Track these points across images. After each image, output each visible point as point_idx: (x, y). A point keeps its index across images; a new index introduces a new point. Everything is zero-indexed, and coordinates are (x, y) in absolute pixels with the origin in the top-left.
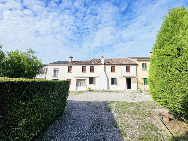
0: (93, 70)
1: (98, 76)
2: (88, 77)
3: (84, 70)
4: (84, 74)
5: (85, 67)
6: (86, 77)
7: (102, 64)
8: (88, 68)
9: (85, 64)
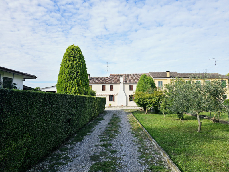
0: (113, 89)
1: (117, 94)
2: (108, 95)
3: (103, 88)
4: (104, 92)
5: (105, 85)
6: (106, 95)
7: (120, 83)
8: (108, 87)
9: (104, 83)
